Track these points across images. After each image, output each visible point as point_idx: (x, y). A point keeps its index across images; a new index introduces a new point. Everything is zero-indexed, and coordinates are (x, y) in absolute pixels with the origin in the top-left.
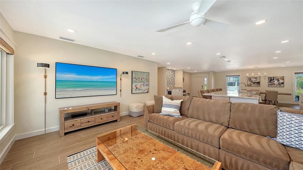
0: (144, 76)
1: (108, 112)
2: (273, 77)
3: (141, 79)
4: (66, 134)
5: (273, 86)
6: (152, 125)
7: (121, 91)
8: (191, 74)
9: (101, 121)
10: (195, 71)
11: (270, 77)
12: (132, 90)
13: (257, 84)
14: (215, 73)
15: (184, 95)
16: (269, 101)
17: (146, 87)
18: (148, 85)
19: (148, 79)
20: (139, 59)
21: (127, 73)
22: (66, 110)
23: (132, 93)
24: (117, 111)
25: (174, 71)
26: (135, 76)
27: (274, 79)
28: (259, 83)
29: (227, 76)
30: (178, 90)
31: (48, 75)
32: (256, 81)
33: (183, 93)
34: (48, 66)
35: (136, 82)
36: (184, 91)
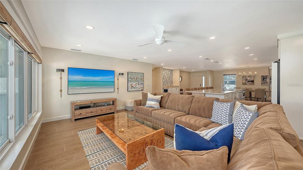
0: (139, 76)
1: (107, 106)
2: (266, 76)
3: (136, 79)
4: (76, 120)
5: (266, 84)
6: (139, 115)
7: (118, 89)
8: (189, 73)
9: (102, 112)
10: (193, 71)
11: (263, 76)
12: (128, 89)
13: (251, 82)
14: (212, 72)
15: (181, 94)
16: (258, 98)
17: (141, 86)
18: (143, 84)
19: (142, 79)
20: (135, 61)
21: (123, 74)
22: (75, 103)
23: (128, 91)
24: (114, 105)
25: (172, 70)
26: (131, 77)
27: (266, 77)
28: (253, 81)
29: (224, 75)
30: (175, 89)
31: (62, 76)
32: (251, 80)
33: (180, 92)
34: (63, 70)
35: (131, 81)
36: (181, 90)
